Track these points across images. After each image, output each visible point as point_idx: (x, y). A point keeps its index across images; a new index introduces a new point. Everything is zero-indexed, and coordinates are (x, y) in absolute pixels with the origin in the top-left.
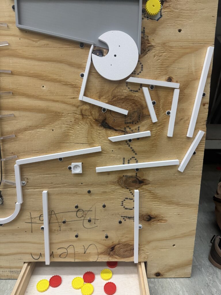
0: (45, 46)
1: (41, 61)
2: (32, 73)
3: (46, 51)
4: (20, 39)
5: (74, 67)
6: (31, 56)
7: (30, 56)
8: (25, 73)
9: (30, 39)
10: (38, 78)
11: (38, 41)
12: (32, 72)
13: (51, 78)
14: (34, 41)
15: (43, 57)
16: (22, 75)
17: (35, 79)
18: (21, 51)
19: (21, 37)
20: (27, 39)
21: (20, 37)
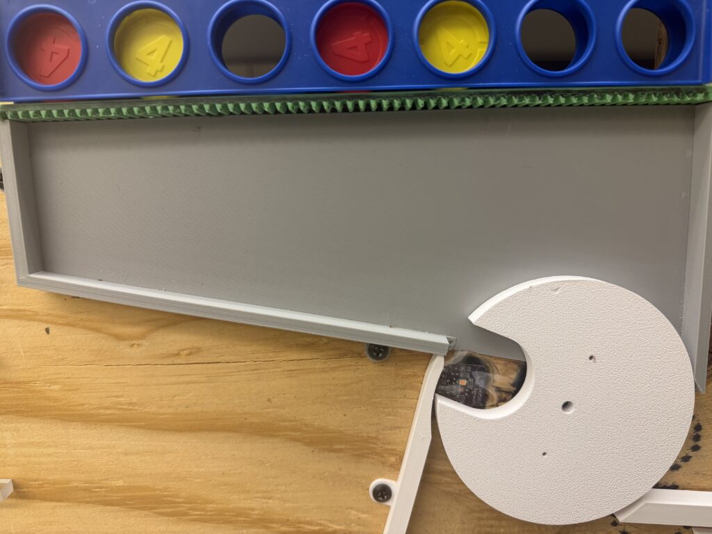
0: (180, 361)
1: (164, 430)
2: (120, 489)
3: (188, 383)
4: (47, 331)
5: (340, 451)
6: (106, 408)
7: (102, 411)
8: (85, 490)
9: (98, 331)
10: (151, 509)
11: (143, 337)
12: (120, 483)
13: (221, 506)
14: (119, 338)
15: (170, 410)
16: (68, 500)
17: (137, 512)
18: (56, 387)
19: (52, 323)
20: (85, 327)
21: (46, 322)
